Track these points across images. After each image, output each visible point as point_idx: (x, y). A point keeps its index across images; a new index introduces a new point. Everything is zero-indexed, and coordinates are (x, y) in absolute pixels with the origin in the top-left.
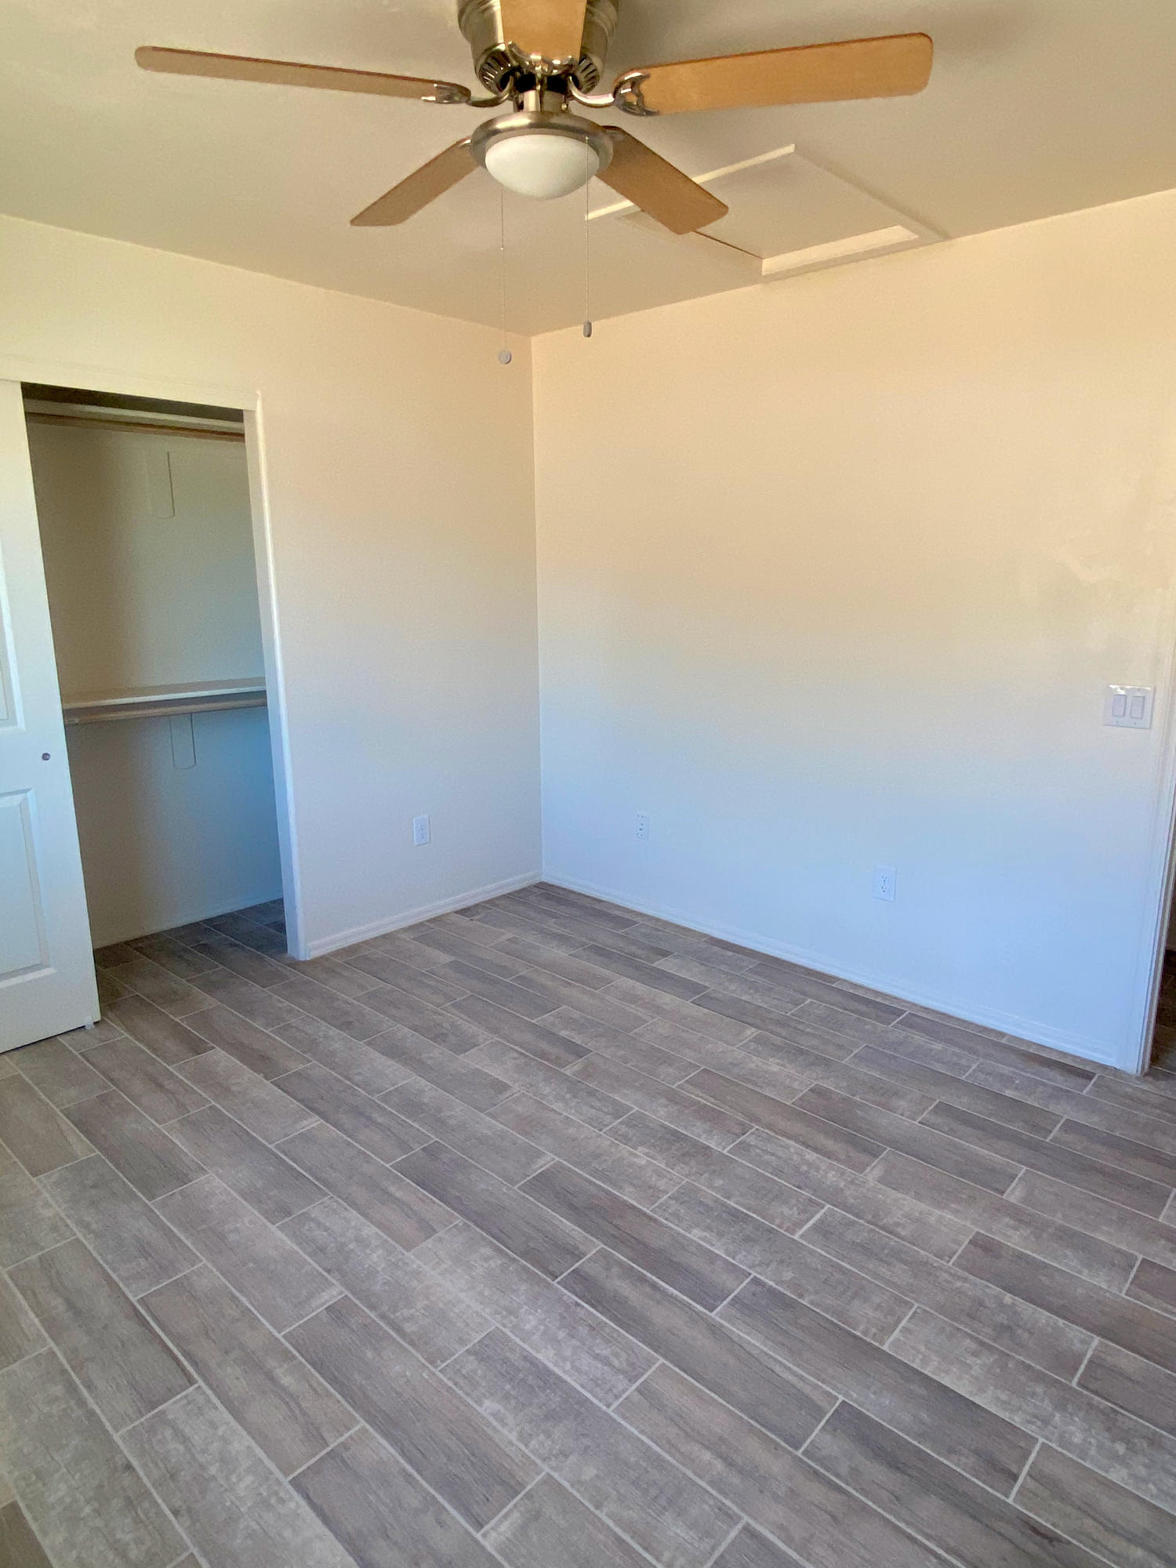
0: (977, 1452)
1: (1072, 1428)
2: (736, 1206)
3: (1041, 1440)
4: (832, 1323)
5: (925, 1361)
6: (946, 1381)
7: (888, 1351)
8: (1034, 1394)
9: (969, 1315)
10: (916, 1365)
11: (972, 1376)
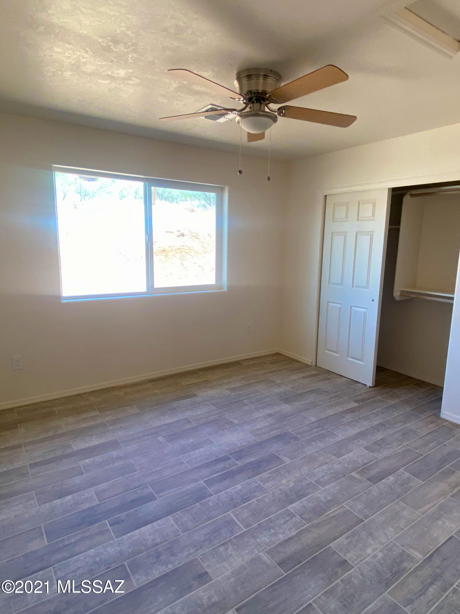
0: (123, 521)
1: (113, 550)
2: (252, 501)
3: (115, 539)
4: (187, 507)
5: (159, 525)
6: (149, 526)
7: (168, 517)
8: (129, 548)
9: (170, 548)
10: (159, 521)
11: (146, 534)
